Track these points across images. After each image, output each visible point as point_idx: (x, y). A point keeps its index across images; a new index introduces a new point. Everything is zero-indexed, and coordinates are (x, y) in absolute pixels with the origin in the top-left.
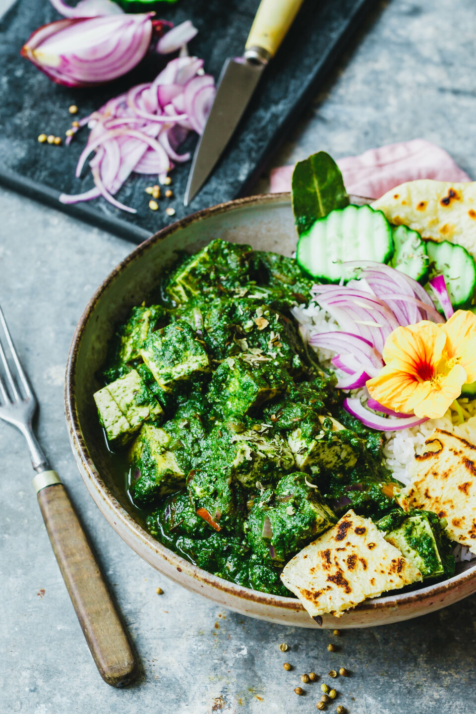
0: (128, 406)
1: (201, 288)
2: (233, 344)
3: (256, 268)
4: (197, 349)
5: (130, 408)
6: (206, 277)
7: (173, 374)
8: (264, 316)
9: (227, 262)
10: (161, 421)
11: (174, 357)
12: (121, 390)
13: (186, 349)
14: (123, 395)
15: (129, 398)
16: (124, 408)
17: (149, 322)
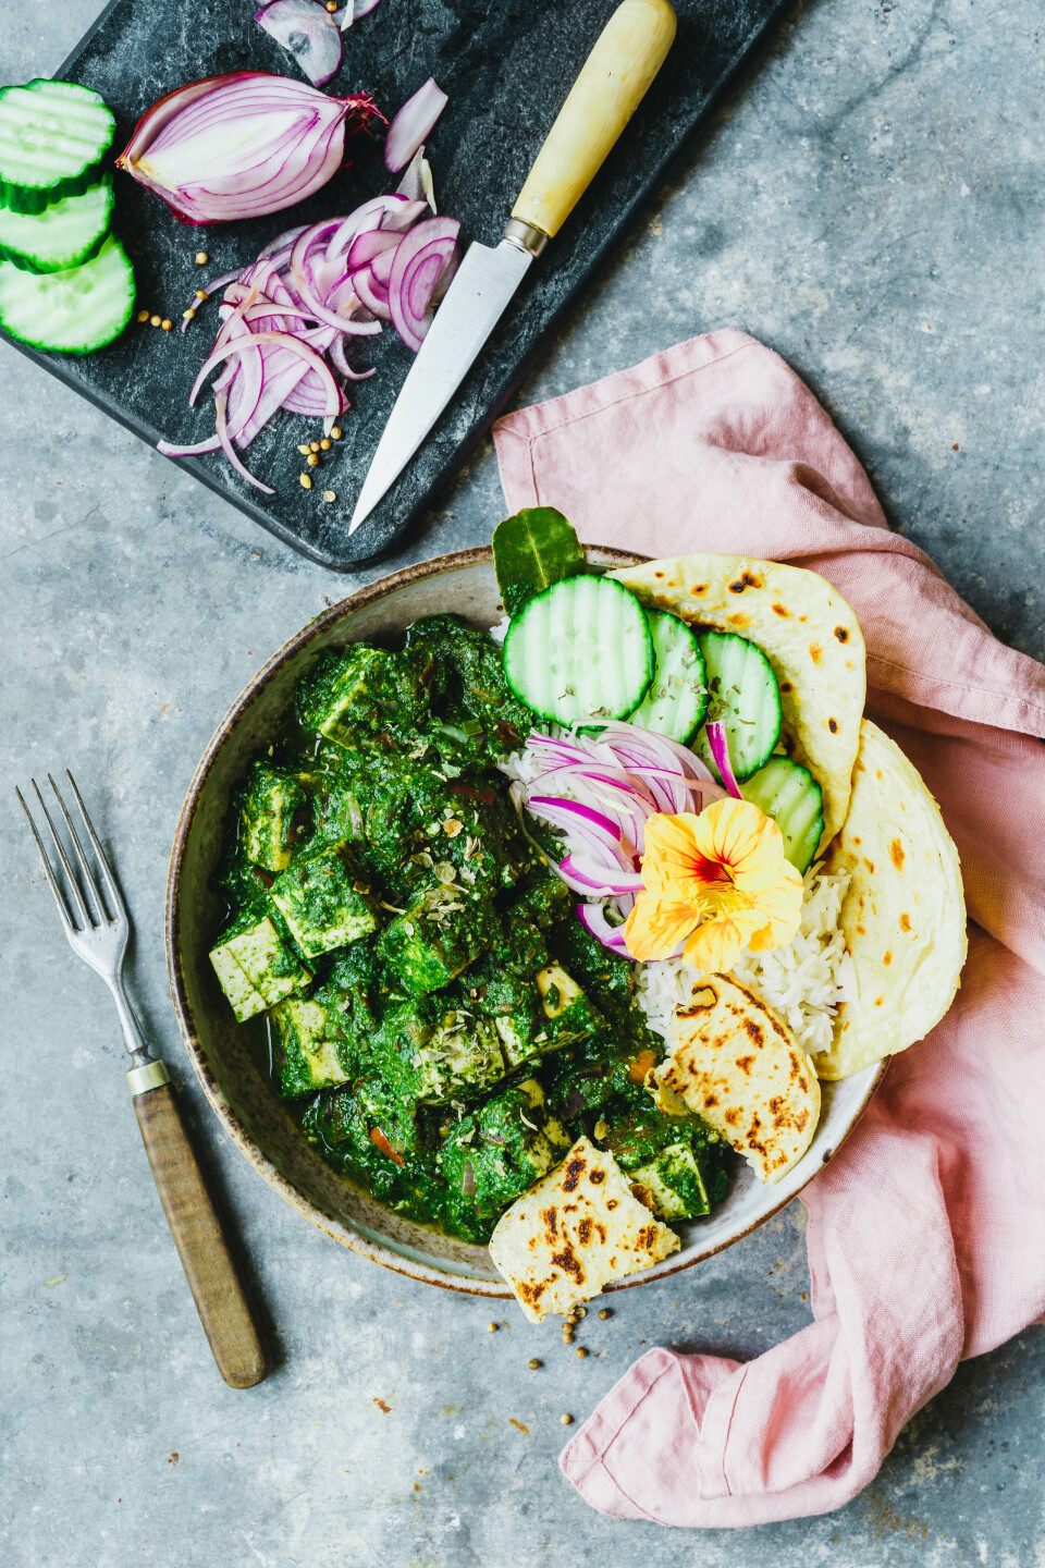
0: (262, 977)
1: (358, 742)
2: (410, 865)
3: (442, 692)
4: (356, 907)
5: (265, 980)
6: (363, 725)
7: (325, 944)
8: (455, 817)
9: (396, 690)
10: (309, 993)
11: (324, 917)
12: (249, 952)
13: (340, 904)
14: (251, 959)
15: (262, 965)
16: (255, 979)
17: (282, 818)
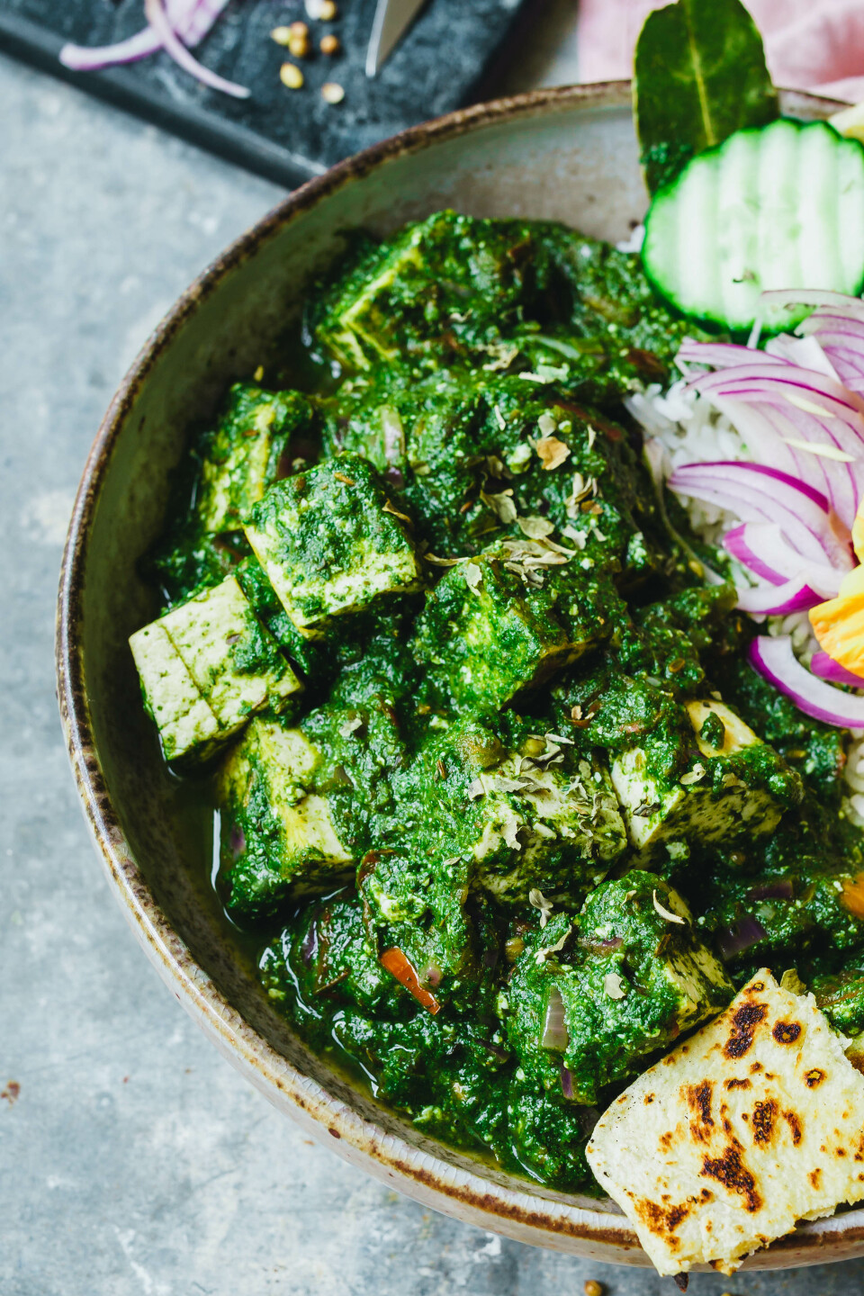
0: (215, 674)
1: (402, 343)
2: (478, 509)
3: (541, 286)
4: (386, 537)
5: (220, 680)
6: (413, 314)
7: (328, 600)
8: (557, 434)
9: (468, 271)
10: (295, 712)
11: (330, 554)
12: (198, 630)
13: (359, 534)
14: (201, 644)
15: (217, 653)
16: (204, 679)
17: (271, 440)
